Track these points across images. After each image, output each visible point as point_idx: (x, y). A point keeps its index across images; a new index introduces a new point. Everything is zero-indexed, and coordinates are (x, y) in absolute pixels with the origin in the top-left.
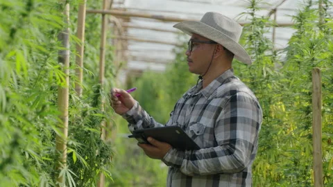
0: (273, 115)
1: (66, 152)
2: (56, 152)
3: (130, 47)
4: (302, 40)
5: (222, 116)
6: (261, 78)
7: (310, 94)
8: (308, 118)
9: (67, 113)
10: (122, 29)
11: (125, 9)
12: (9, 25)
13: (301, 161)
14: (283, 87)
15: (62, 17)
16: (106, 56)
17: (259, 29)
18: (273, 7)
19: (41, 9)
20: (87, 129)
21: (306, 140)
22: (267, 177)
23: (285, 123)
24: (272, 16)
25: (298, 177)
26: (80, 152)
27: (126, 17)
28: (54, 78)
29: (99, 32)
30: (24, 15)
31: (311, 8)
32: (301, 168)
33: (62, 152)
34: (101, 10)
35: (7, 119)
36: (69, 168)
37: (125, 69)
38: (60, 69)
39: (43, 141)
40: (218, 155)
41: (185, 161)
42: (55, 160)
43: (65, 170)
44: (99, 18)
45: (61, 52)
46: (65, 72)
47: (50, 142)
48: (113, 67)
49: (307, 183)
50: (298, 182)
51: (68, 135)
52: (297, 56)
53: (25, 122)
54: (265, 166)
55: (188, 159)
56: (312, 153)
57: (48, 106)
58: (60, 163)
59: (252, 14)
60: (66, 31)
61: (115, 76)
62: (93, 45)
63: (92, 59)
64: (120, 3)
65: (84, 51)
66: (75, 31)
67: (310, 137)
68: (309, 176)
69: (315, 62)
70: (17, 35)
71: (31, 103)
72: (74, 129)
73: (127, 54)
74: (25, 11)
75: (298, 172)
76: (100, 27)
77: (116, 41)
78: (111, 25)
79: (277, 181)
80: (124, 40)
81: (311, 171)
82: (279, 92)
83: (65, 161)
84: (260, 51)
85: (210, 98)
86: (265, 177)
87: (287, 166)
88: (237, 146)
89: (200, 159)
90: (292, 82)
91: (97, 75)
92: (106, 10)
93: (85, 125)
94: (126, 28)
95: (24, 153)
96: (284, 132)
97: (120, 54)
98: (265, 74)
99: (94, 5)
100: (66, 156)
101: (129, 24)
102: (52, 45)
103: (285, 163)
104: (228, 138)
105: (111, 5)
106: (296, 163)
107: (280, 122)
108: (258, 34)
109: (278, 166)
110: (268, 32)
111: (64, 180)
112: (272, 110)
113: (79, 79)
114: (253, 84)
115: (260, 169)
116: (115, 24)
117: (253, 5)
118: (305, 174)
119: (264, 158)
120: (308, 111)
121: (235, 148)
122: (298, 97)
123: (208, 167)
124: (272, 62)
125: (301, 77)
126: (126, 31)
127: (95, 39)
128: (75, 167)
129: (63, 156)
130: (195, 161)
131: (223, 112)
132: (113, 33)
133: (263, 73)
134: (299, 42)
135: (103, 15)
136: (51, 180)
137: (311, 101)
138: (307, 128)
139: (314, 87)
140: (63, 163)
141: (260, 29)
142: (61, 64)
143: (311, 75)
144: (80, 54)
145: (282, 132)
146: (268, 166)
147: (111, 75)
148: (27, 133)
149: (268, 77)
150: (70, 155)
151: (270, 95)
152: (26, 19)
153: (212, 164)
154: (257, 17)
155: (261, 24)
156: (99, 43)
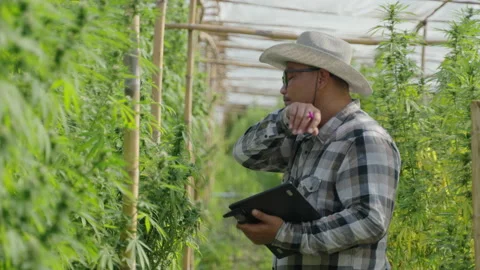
0: (420, 166)
1: (136, 217)
2: (123, 218)
3: (230, 74)
4: (458, 63)
5: (346, 165)
6: (402, 114)
7: (468, 136)
8: (466, 169)
9: (137, 164)
10: (218, 50)
11: (221, 23)
12: (54, 45)
13: (459, 228)
14: (433, 127)
15: (128, 33)
16: (193, 87)
17: (400, 49)
18: (423, 19)
19: (98, 22)
20: (164, 185)
21: (464, 198)
22: (412, 250)
23: (436, 177)
24: (421, 31)
25: (453, 249)
26: (155, 217)
27: (223, 33)
28: (119, 116)
29: (185, 54)
30: (75, 32)
31: (471, 18)
32: (457, 238)
33: (131, 218)
34: (187, 24)
35: (54, 172)
36: (140, 239)
37: (221, 105)
38: (126, 104)
39: (106, 202)
40: (348, 220)
41: (305, 236)
42: (121, 229)
43: (134, 242)
44: (184, 34)
45: (128, 81)
46: (133, 108)
47: (115, 204)
48: (204, 101)
49: (465, 258)
50: (454, 257)
51: (140, 194)
52: (451, 85)
53: (77, 176)
54: (409, 235)
55: (309, 233)
56: (472, 217)
57: (109, 154)
58: (127, 232)
59: (391, 28)
60: (135, 53)
61: (206, 114)
62: (176, 72)
63: (176, 91)
64: (214, 15)
65: (163, 80)
66: (151, 53)
67: (469, 195)
68: (469, 248)
69: (475, 93)
70: (66, 59)
71: (88, 150)
72: (146, 187)
73: (225, 83)
74: (74, 26)
75: (453, 244)
76: (185, 47)
77: (209, 65)
78: (203, 44)
79: (427, 256)
80: (221, 64)
81: (471, 242)
82: (428, 135)
83: (135, 230)
84: (402, 79)
85: (327, 142)
86: (409, 250)
87: (439, 235)
88: (371, 205)
89: (325, 230)
90: (445, 120)
91: (182, 112)
92: (193, 24)
93: (162, 180)
94: (223, 48)
95: (80, 218)
96: (436, 189)
97: (215, 83)
98: (409, 110)
99: (178, 18)
100: (135, 223)
101: (228, 43)
102: (115, 71)
103: (437, 231)
104: (358, 194)
105: (201, 18)
106: (450, 231)
107: (429, 175)
108: (398, 56)
109: (428, 235)
110: (413, 52)
111: (133, 255)
112: (418, 159)
113: (157, 119)
114: (392, 123)
115: (403, 239)
116: (208, 43)
117: (391, 15)
118: (463, 245)
119: (409, 225)
120: (466, 159)
121: (369, 209)
122: (453, 141)
123: (337, 240)
124: (419, 93)
125: (457, 113)
126: (223, 52)
127: (178, 63)
128: (148, 237)
129: (132, 222)
130: (318, 234)
131: (346, 160)
132: (206, 56)
133: (405, 109)
134: (453, 66)
135: (190, 30)
136: (116, 256)
137: (470, 146)
138: (464, 182)
139: (474, 127)
140: (132, 232)
141: (402, 48)
142: (128, 97)
143: (469, 110)
144: (157, 84)
145: (432, 190)
146: (414, 235)
147: (201, 113)
148: (81, 191)
149: (412, 114)
150: (142, 221)
151: (416, 139)
152: (77, 36)
153: (341, 235)
154: (397, 31)
155: (403, 41)
156: (184, 70)
